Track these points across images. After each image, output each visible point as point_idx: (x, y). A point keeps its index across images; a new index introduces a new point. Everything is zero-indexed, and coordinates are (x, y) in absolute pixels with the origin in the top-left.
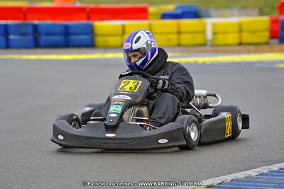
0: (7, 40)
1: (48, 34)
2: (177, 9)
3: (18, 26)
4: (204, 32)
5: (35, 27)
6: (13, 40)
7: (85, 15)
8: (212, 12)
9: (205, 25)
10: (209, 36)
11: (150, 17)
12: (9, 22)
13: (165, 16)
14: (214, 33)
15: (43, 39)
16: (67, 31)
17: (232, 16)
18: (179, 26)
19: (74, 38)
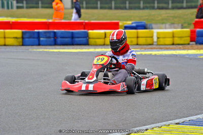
0: (39, 40)
3: (45, 33)
4: (152, 37)
5: (55, 33)
6: (42, 40)
7: (82, 26)
8: (154, 26)
9: (153, 33)
10: (155, 39)
12: (40, 31)
14: (158, 38)
15: (59, 40)
16: (73, 36)
18: (137, 33)
19: (76, 39)
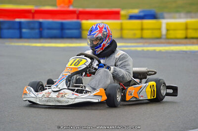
0: (21, 32)
1: (49, 29)
2: (140, 12)
3: (28, 23)
4: (160, 29)
5: (40, 23)
6: (25, 32)
7: (75, 16)
8: (166, 15)
9: (161, 24)
10: (164, 31)
11: (122, 18)
13: (132, 17)
14: (168, 30)
15: (46, 32)
16: (62, 27)
17: (180, 18)
18: (142, 24)
19: (67, 31)
